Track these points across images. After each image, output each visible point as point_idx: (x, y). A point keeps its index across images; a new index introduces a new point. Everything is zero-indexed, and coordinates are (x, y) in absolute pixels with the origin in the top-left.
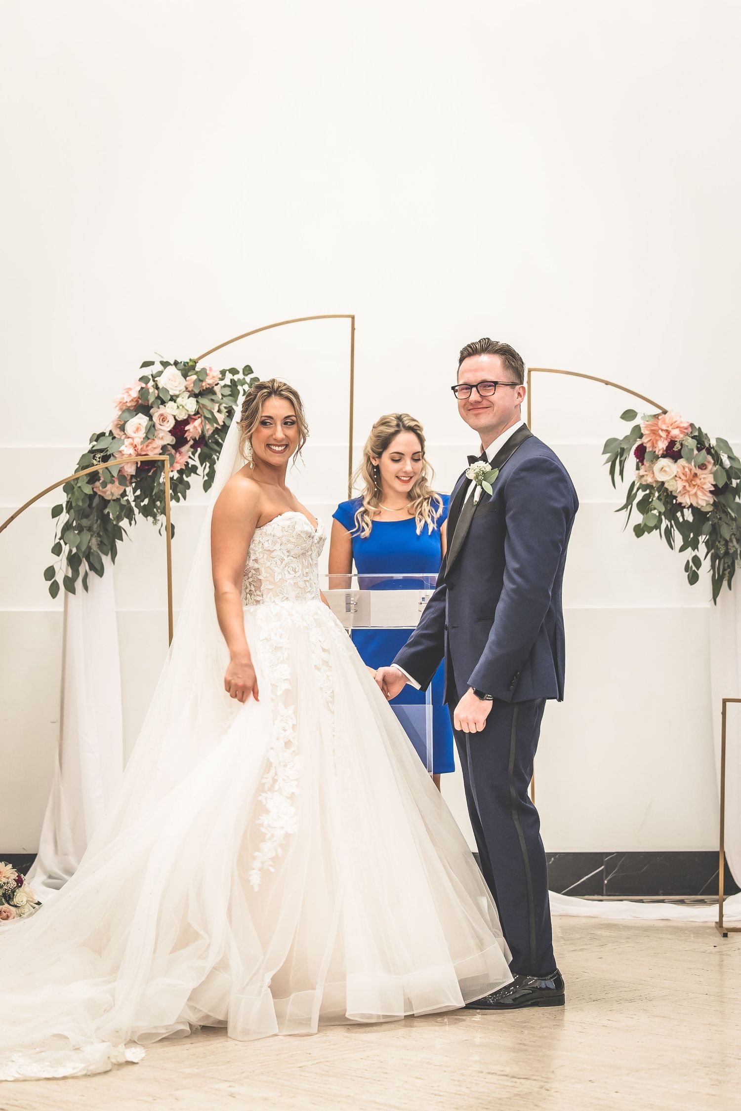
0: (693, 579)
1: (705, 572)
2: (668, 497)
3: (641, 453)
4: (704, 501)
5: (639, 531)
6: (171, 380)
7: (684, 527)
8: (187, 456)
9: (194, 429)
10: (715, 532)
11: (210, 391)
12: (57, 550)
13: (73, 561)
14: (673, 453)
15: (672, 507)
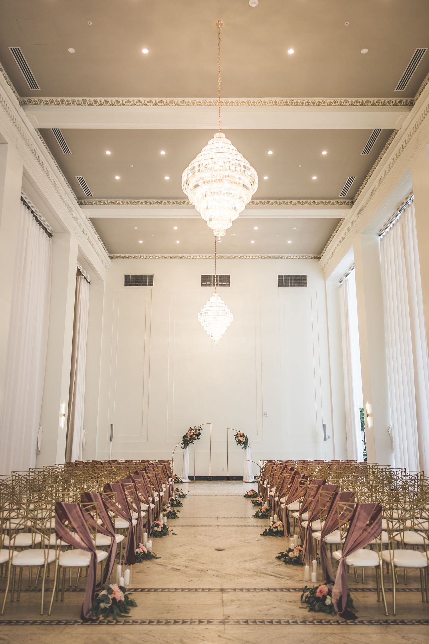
0: (243, 449)
1: (244, 448)
2: (240, 440)
3: (238, 436)
4: (244, 441)
5: (237, 444)
6: (193, 428)
7: (242, 444)
8: (195, 436)
9: (195, 433)
10: (245, 444)
11: (197, 429)
12: (182, 445)
13: (184, 447)
14: (241, 436)
15: (241, 442)
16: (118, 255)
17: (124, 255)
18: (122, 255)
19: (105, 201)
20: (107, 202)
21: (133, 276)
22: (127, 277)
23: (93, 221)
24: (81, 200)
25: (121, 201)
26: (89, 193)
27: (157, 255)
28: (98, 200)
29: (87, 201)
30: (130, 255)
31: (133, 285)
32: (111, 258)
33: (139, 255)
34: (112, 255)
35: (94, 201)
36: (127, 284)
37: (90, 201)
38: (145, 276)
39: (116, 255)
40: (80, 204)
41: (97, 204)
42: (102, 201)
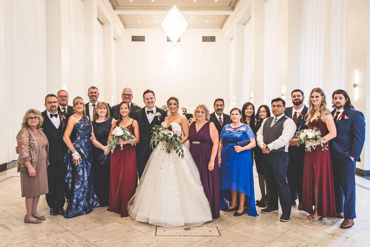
3: (183, 109)
4: (185, 111)
16: (128, 26)
17: (131, 26)
18: (130, 26)
19: (125, 8)
20: (126, 8)
21: (136, 37)
22: (133, 37)
23: (119, 15)
24: (114, 8)
25: (132, 8)
26: (118, 5)
27: (146, 26)
28: (122, 8)
29: (117, 8)
30: (134, 26)
31: (136, 40)
32: (125, 28)
33: (138, 26)
34: (125, 26)
35: (120, 8)
36: (133, 40)
37: (118, 8)
38: (141, 36)
39: (127, 26)
40: (114, 9)
41: (121, 9)
42: (124, 8)
